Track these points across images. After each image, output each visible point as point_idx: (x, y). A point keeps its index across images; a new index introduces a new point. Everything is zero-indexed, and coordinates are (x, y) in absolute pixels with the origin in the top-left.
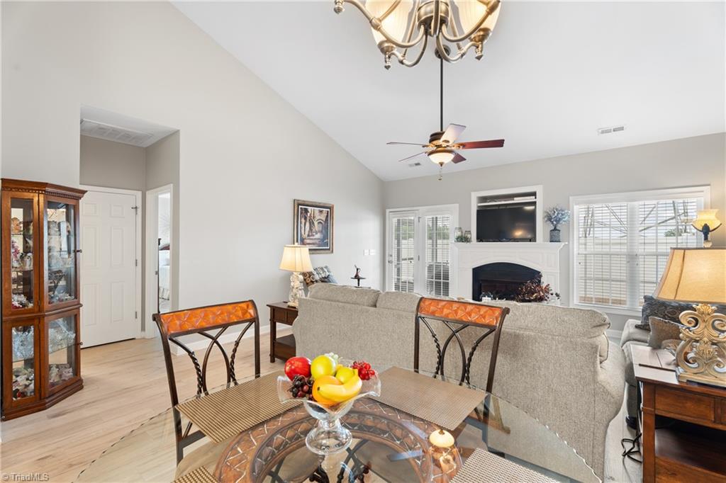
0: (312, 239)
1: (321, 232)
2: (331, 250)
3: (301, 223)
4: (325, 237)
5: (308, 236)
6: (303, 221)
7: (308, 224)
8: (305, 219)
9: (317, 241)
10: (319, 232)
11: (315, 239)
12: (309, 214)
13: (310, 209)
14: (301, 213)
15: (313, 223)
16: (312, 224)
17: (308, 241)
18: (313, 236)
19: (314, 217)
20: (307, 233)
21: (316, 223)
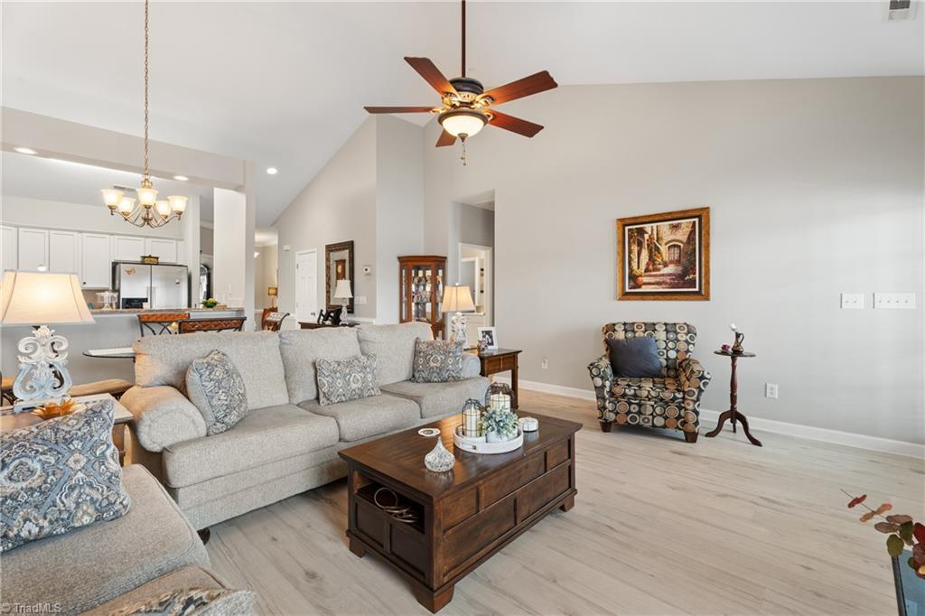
0: (654, 276)
1: (678, 262)
2: (703, 295)
3: (630, 252)
4: (689, 269)
5: (647, 270)
6: (635, 248)
7: (645, 253)
8: (640, 244)
9: (668, 280)
10: (671, 262)
11: (663, 275)
12: (646, 236)
13: (648, 227)
14: (630, 237)
15: (658, 249)
16: (654, 251)
17: (646, 280)
18: (659, 270)
19: (658, 238)
20: (643, 266)
21: (663, 249)
